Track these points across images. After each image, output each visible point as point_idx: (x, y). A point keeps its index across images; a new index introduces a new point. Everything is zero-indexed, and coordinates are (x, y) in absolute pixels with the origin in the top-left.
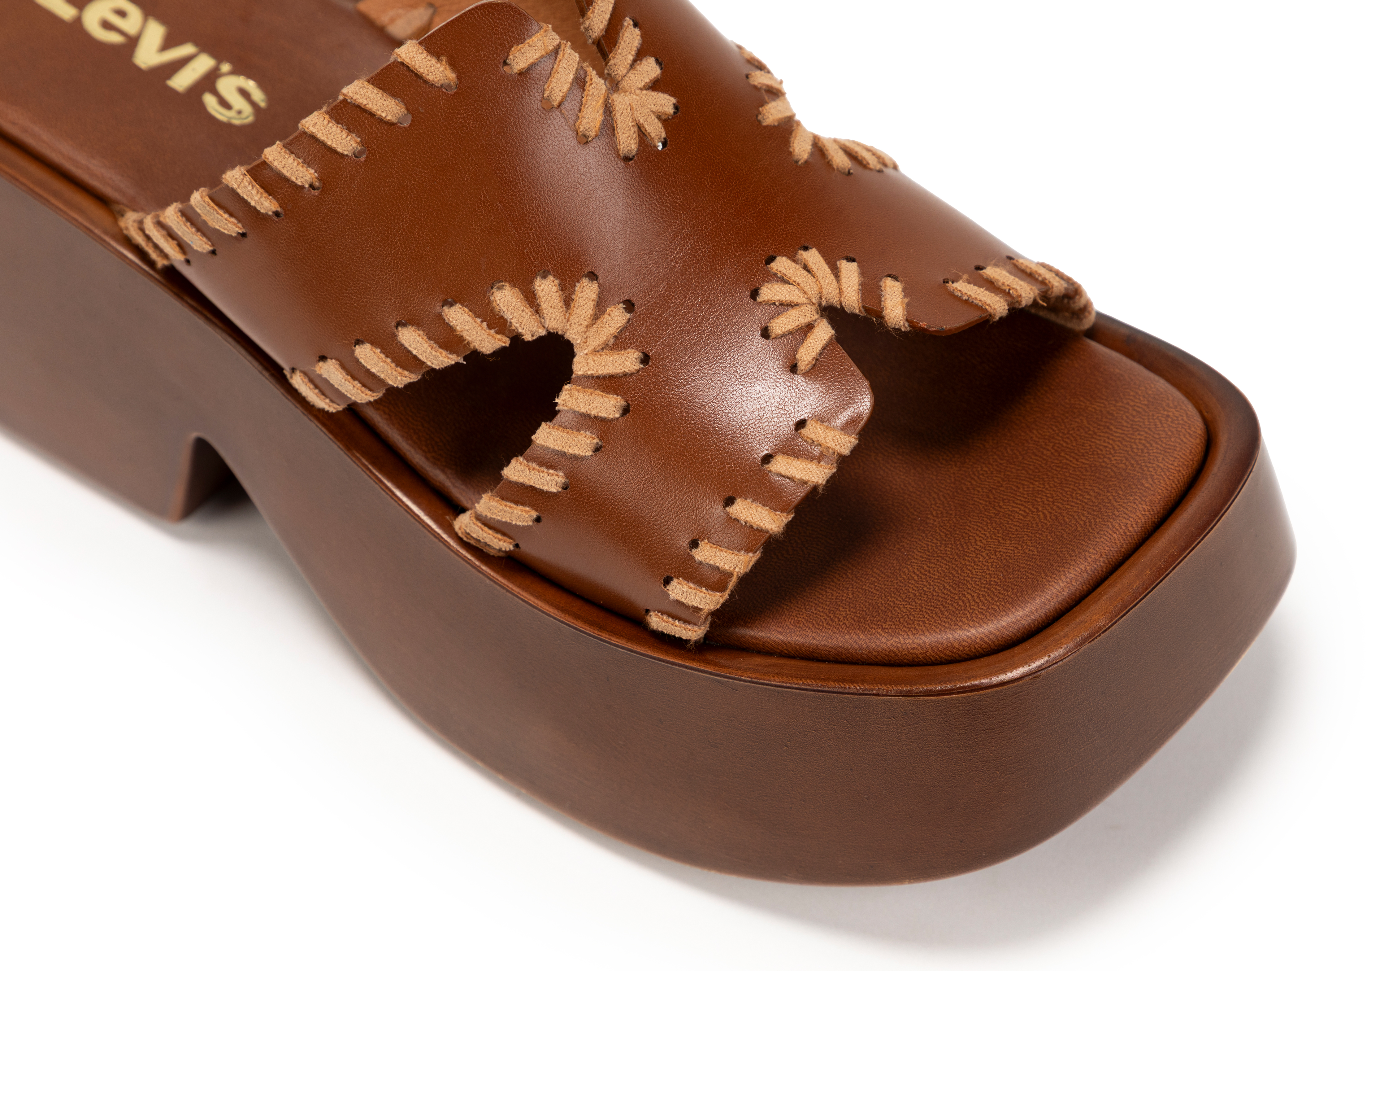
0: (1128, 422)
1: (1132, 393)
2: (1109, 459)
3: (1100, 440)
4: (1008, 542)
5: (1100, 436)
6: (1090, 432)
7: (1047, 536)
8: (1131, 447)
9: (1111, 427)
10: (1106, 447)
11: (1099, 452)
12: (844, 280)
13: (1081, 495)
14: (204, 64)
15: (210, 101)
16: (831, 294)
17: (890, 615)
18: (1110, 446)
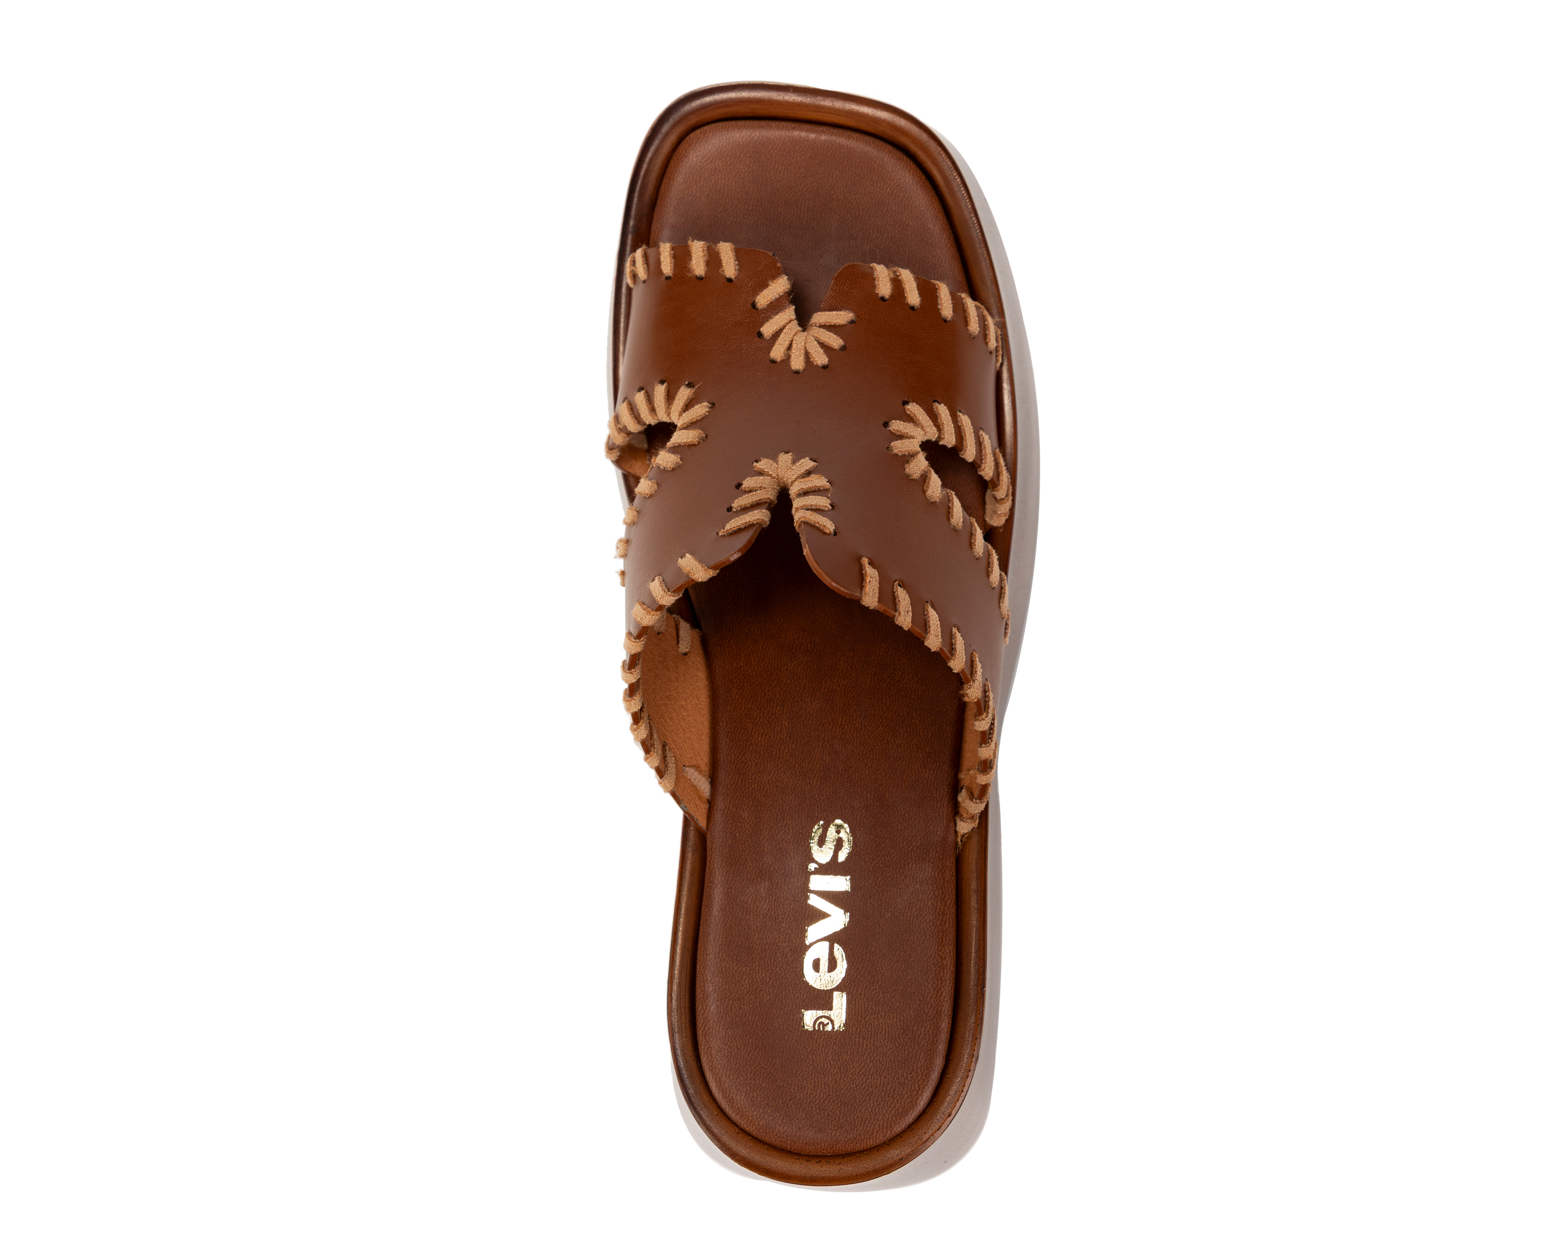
0: (711, 180)
1: (687, 192)
2: (744, 174)
3: (731, 190)
4: (834, 196)
5: (728, 192)
6: (727, 201)
7: (821, 174)
8: (730, 165)
9: (718, 189)
10: (736, 182)
11: (741, 184)
12: (782, 324)
13: (780, 173)
14: (818, 882)
15: (842, 856)
16: (795, 326)
17: (922, 230)
18: (734, 179)
